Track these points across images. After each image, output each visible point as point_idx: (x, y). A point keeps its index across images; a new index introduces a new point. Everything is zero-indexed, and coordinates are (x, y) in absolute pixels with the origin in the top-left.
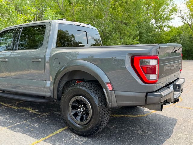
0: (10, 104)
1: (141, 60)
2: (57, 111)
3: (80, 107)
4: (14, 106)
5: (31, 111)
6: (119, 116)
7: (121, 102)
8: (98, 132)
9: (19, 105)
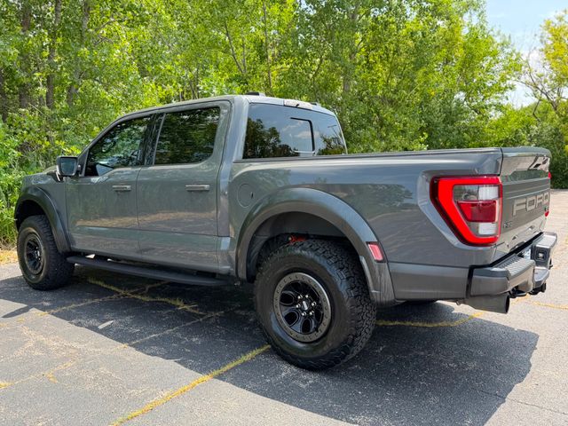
0: (132, 291)
1: (457, 187)
2: (241, 309)
3: (301, 300)
4: (142, 295)
5: (181, 306)
6: (392, 324)
7: (403, 290)
8: (345, 361)
9: (153, 292)
